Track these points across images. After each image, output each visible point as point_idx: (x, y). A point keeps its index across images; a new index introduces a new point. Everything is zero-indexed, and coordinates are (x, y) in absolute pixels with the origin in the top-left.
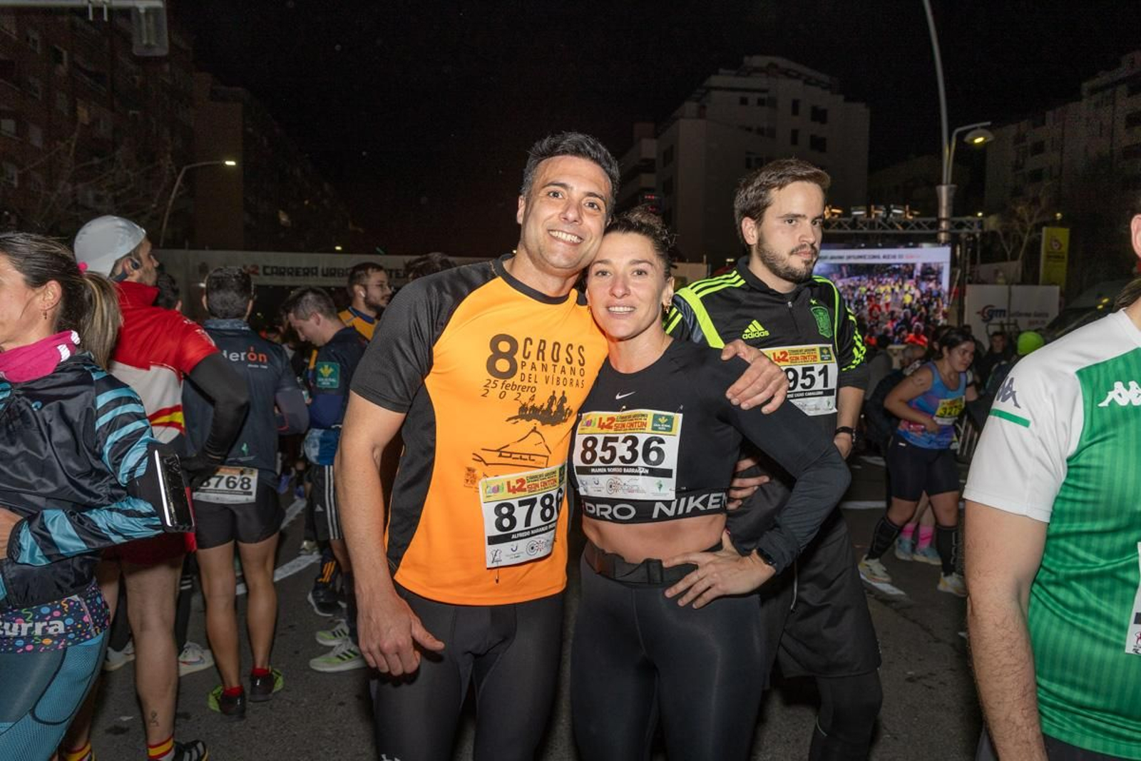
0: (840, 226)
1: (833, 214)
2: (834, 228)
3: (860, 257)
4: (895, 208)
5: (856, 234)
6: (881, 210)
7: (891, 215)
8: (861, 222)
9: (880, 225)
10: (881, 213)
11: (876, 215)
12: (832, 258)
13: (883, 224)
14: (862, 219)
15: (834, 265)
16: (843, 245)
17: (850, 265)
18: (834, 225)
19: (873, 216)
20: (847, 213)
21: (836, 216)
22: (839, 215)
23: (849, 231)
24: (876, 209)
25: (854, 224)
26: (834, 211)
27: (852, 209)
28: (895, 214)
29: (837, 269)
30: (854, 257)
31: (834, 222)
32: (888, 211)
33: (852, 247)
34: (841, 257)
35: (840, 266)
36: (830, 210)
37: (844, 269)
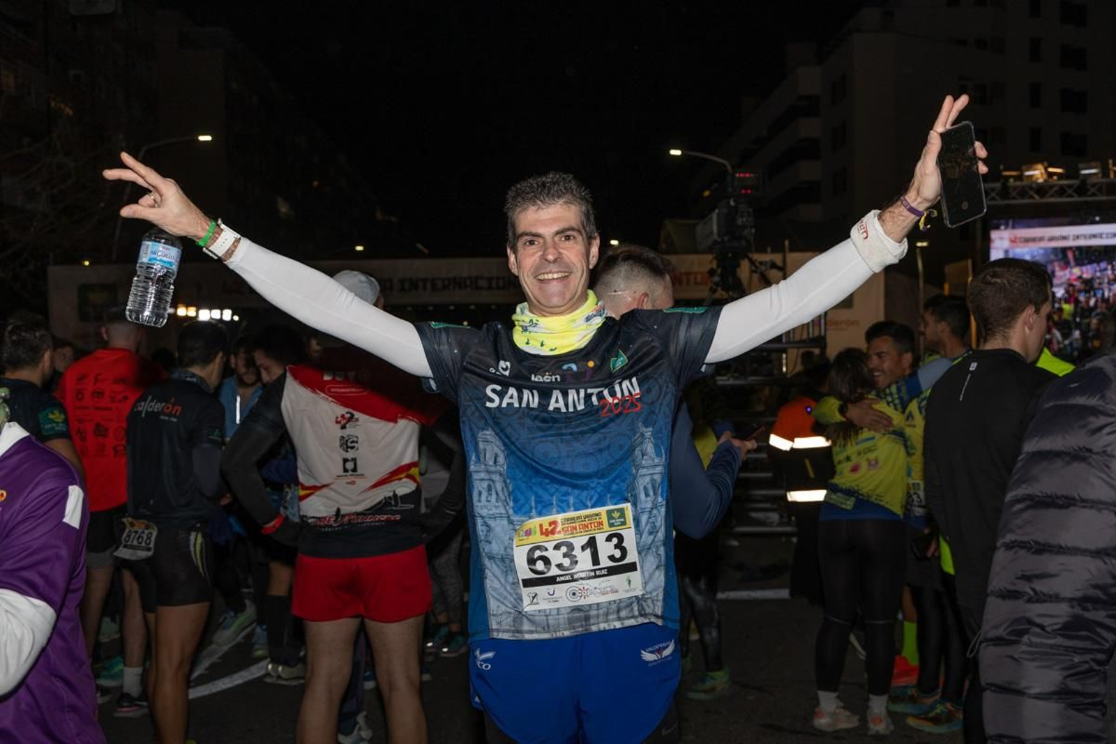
0: (1062, 191)
1: (1051, 175)
2: (1052, 196)
3: (1094, 236)
5: (1086, 202)
8: (1093, 185)
12: (1052, 239)
14: (1095, 180)
15: (1055, 250)
16: (1066, 220)
17: (1079, 248)
18: (1052, 192)
19: (1112, 175)
20: (1071, 173)
21: (1055, 178)
22: (1060, 176)
23: (1076, 199)
26: (1051, 170)
27: (1081, 166)
29: (1060, 256)
30: (1085, 237)
31: (1051, 187)
33: (1082, 222)
34: (1064, 238)
35: (1064, 250)
36: (1046, 169)
37: (1070, 255)
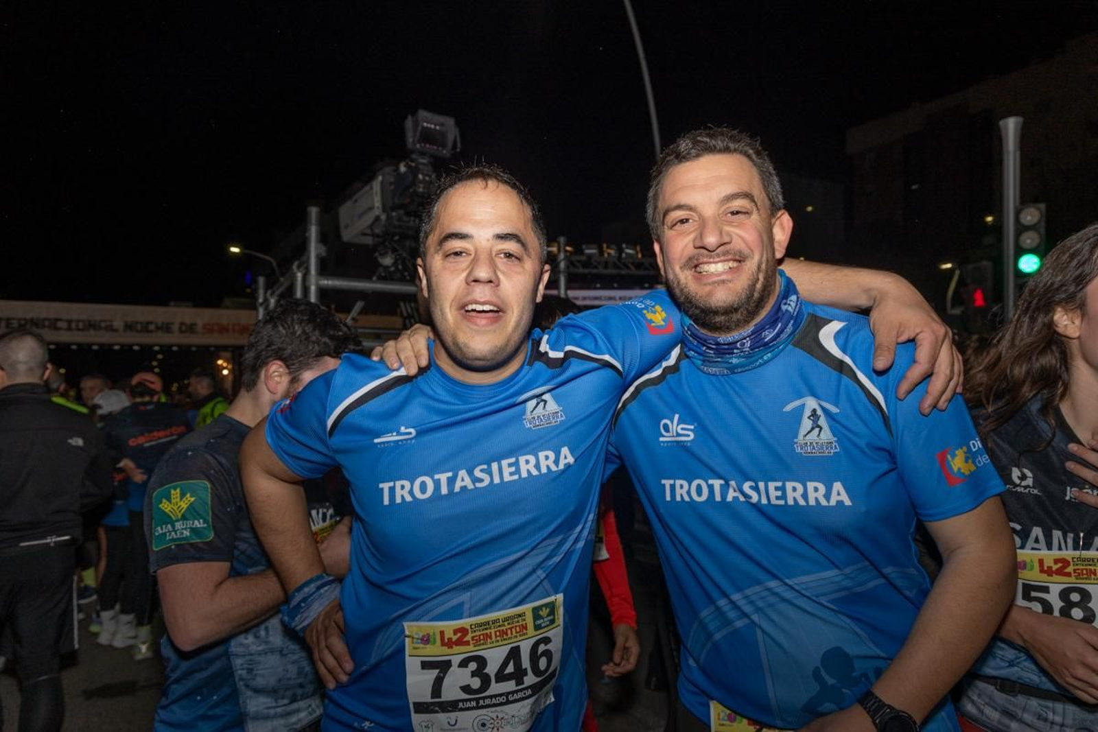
4: (627, 248)
5: (591, 273)
6: (611, 249)
7: (624, 255)
8: (595, 261)
9: (615, 264)
10: (612, 252)
11: (609, 254)
13: (618, 263)
14: (595, 257)
19: (606, 255)
20: (579, 251)
23: (587, 270)
24: (608, 247)
25: (588, 263)
27: (584, 247)
28: (627, 254)
32: (620, 251)
